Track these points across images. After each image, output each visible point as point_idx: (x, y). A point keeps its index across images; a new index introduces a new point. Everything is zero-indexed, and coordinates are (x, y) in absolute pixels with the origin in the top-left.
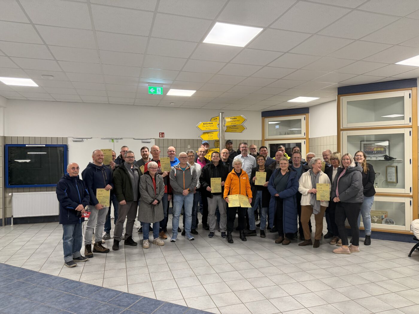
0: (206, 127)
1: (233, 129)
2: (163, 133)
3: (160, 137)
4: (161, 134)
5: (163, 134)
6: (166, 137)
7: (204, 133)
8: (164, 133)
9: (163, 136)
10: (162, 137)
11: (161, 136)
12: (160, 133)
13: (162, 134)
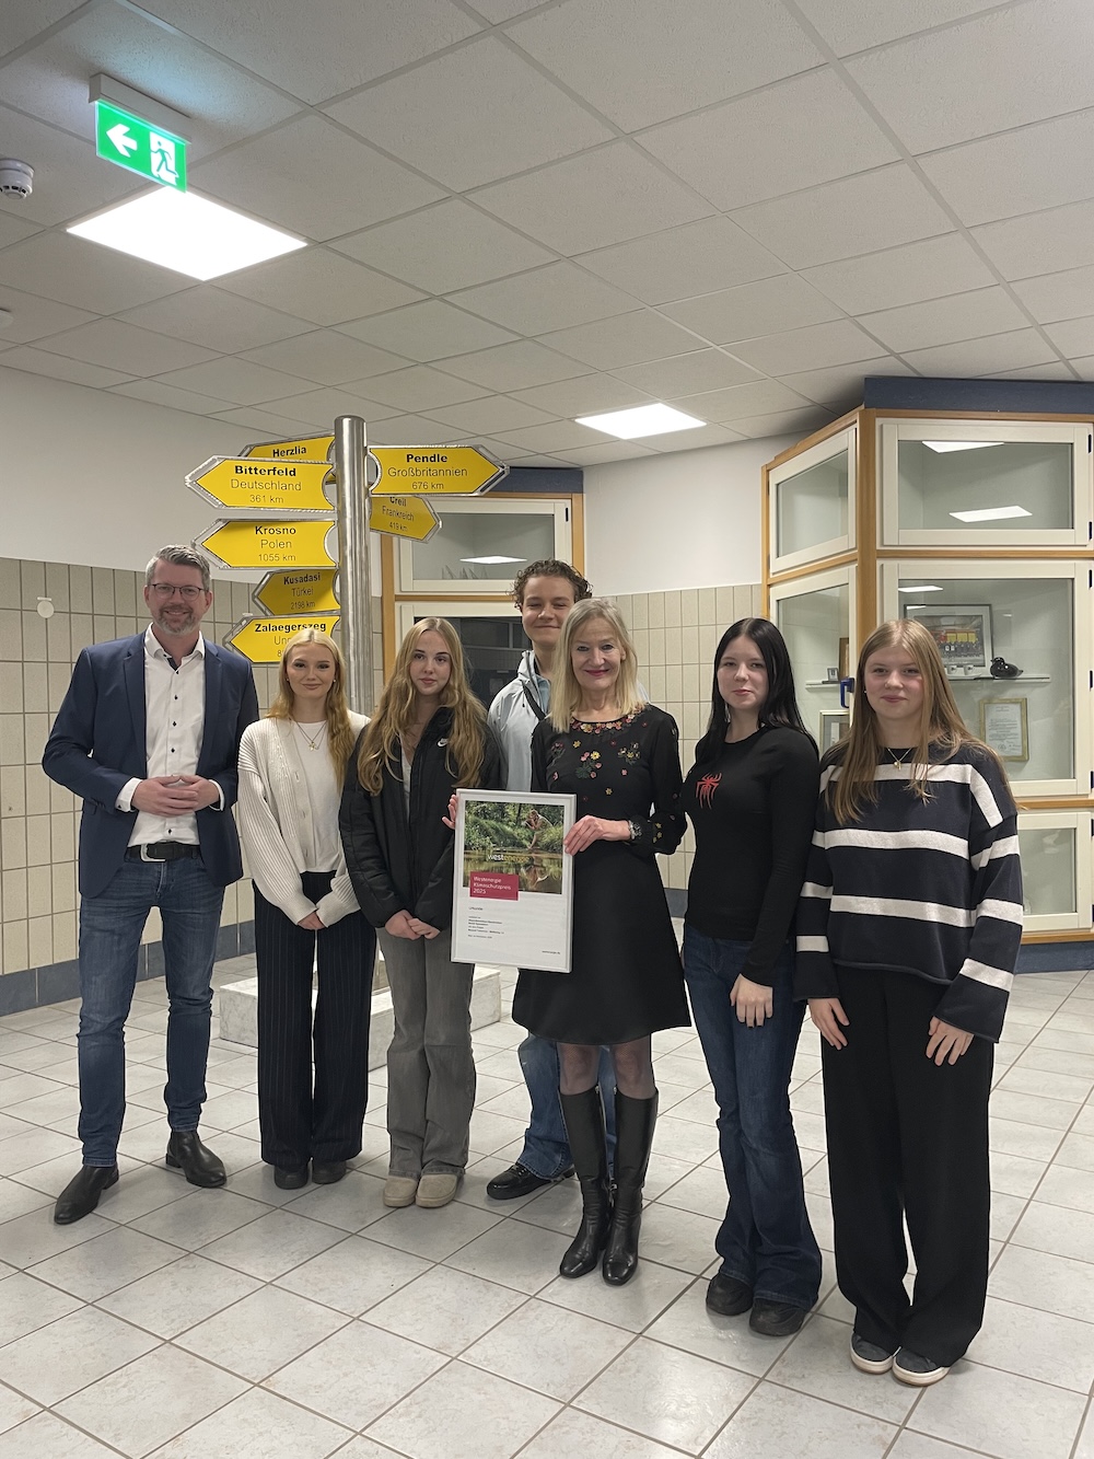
0: (255, 492)
7: (232, 525)
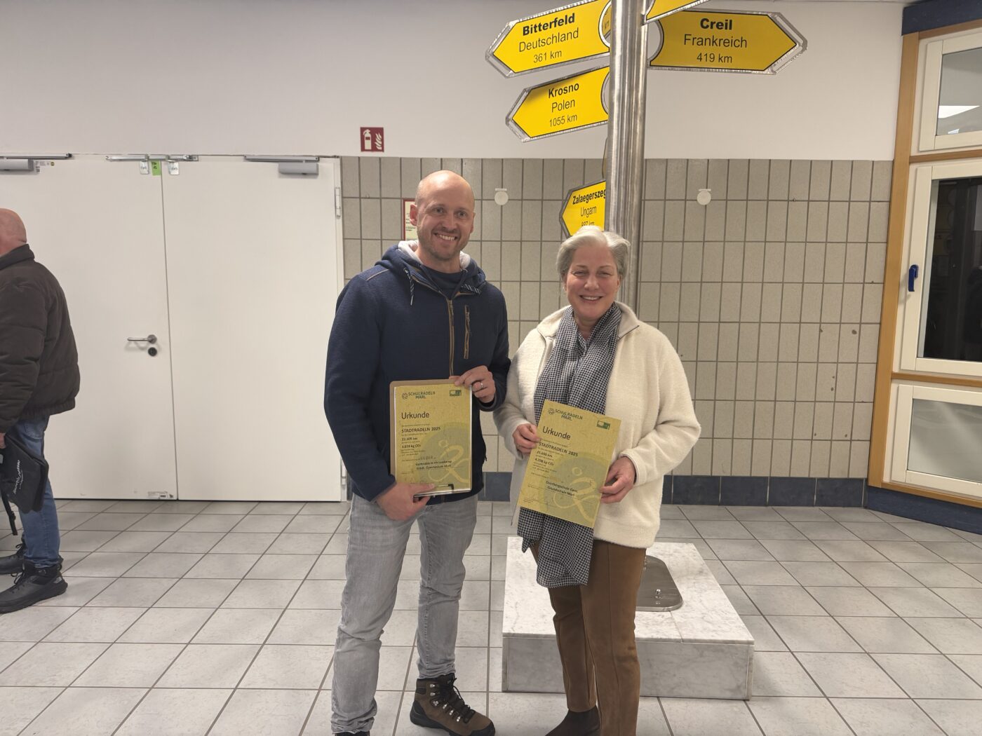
0: (539, 51)
1: (707, 49)
2: (377, 132)
3: (363, 149)
4: (368, 134)
5: (378, 137)
6: (393, 148)
7: (533, 93)
8: (380, 131)
9: (378, 143)
10: (374, 149)
11: (368, 144)
12: (363, 130)
13: (373, 136)
